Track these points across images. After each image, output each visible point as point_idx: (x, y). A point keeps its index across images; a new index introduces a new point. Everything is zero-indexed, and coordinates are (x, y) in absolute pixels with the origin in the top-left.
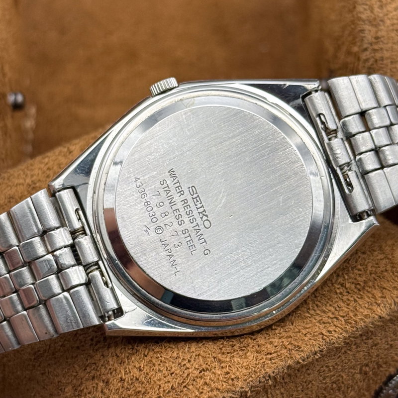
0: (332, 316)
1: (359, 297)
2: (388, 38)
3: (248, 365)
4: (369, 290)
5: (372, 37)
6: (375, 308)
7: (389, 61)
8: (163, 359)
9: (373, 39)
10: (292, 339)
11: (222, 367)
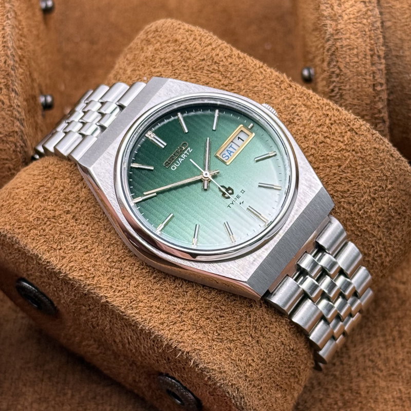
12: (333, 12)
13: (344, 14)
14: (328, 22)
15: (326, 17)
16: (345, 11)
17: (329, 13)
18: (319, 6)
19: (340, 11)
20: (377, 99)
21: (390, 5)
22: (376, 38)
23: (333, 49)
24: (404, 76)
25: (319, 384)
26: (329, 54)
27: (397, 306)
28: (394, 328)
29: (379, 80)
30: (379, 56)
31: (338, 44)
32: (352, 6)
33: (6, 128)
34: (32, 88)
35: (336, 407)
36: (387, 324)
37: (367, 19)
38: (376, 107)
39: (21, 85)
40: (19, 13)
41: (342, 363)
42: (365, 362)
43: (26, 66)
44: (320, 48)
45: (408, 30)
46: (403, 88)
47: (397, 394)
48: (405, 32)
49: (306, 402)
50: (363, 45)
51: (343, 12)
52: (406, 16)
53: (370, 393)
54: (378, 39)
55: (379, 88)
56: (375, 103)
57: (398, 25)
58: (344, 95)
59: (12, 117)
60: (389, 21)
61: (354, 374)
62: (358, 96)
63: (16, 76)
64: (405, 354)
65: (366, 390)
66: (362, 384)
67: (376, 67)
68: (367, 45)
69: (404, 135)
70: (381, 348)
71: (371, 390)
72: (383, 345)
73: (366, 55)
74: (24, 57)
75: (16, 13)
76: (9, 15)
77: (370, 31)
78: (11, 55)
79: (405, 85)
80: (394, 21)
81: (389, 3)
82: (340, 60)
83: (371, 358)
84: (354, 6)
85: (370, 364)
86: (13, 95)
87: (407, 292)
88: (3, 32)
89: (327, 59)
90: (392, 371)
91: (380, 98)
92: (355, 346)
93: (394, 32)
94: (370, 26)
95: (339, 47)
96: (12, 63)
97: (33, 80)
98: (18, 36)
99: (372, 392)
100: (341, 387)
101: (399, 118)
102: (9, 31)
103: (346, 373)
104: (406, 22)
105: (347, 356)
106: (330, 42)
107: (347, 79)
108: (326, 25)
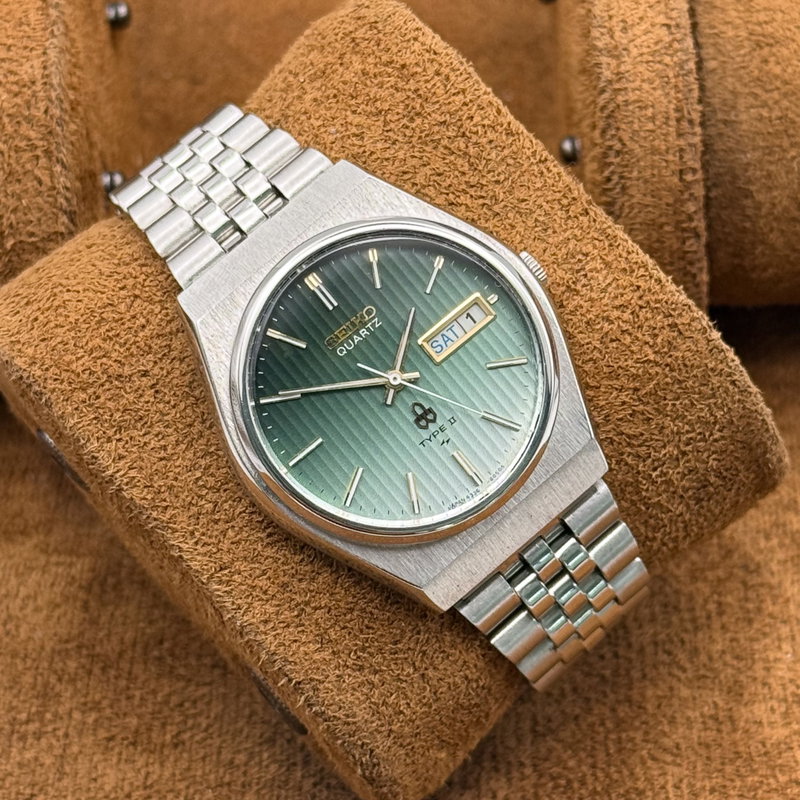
12: (613, 42)
13: (631, 45)
14: (604, 59)
15: (600, 51)
16: (633, 40)
17: (606, 44)
18: (589, 32)
19: (625, 41)
20: (686, 196)
21: (716, 31)
22: (686, 89)
23: (611, 106)
24: (737, 156)
25: (575, 690)
26: (604, 115)
27: (717, 559)
28: (708, 597)
29: (690, 163)
30: (691, 122)
31: (620, 99)
32: (646, 32)
33: (44, 227)
34: (91, 159)
35: (601, 729)
36: (698, 589)
37: (671, 56)
38: (683, 209)
39: (72, 154)
40: (72, 26)
41: (616, 655)
42: (656, 654)
43: (82, 119)
44: (590, 104)
45: (745, 76)
46: (735, 177)
47: (709, 709)
48: (740, 79)
49: (550, 721)
50: (663, 101)
51: (630, 42)
52: (742, 52)
53: (662, 707)
54: (690, 90)
55: (689, 177)
56: (683, 202)
57: (729, 66)
58: (628, 188)
59: (55, 207)
60: (714, 59)
61: (636, 674)
62: (653, 191)
63: (65, 137)
64: (727, 643)
65: (657, 703)
66: (649, 693)
67: (686, 140)
68: (670, 102)
69: (736, 261)
70: (686, 631)
71: (664, 703)
72: (689, 626)
73: (668, 118)
74: (79, 104)
75: (67, 27)
76: (55, 28)
77: (676, 76)
78: (57, 98)
79: (739, 172)
80: (723, 59)
81: (714, 27)
82: (623, 126)
83: (667, 647)
84: (650, 32)
85: (665, 658)
86: (58, 168)
87: (735, 535)
88: (42, 59)
89: (601, 124)
90: (702, 672)
91: (691, 195)
92: (640, 627)
93: (721, 78)
94: (677, 69)
95: (621, 104)
96: (57, 112)
97: (92, 145)
98: (69, 66)
99: (665, 706)
100: (612, 696)
101: (727, 230)
102: (55, 57)
103: (623, 672)
104: (743, 62)
105: (624, 643)
106: (606, 95)
107: (634, 160)
108: (601, 64)
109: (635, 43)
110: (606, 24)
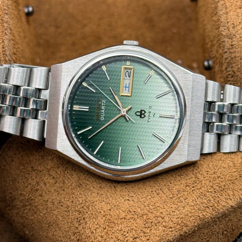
0: (206, 206)
1: (221, 195)
2: (238, 45)
3: (159, 235)
4: (226, 190)
5: (229, 45)
6: (229, 201)
7: (239, 58)
8: (113, 231)
9: (230, 46)
10: (184, 220)
11: (145, 236)
12: (229, 32)
14: (226, 40)
15: (224, 36)
16: (237, 32)
17: (227, 33)
18: (219, 27)
19: (234, 32)
23: (229, 58)
26: (227, 61)
31: (233, 55)
51: (236, 32)
75: (11, 30)
88: (2, 44)
95: (233, 57)
98: (12, 45)
102: (7, 43)
107: (239, 79)
108: (225, 41)
109: (238, 32)
110: (226, 25)
